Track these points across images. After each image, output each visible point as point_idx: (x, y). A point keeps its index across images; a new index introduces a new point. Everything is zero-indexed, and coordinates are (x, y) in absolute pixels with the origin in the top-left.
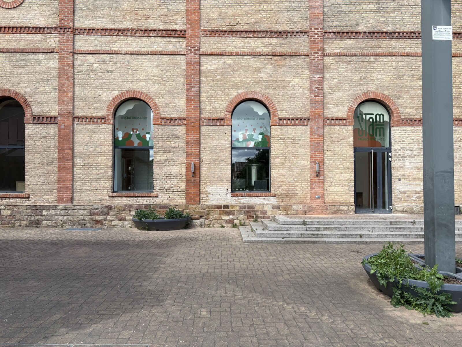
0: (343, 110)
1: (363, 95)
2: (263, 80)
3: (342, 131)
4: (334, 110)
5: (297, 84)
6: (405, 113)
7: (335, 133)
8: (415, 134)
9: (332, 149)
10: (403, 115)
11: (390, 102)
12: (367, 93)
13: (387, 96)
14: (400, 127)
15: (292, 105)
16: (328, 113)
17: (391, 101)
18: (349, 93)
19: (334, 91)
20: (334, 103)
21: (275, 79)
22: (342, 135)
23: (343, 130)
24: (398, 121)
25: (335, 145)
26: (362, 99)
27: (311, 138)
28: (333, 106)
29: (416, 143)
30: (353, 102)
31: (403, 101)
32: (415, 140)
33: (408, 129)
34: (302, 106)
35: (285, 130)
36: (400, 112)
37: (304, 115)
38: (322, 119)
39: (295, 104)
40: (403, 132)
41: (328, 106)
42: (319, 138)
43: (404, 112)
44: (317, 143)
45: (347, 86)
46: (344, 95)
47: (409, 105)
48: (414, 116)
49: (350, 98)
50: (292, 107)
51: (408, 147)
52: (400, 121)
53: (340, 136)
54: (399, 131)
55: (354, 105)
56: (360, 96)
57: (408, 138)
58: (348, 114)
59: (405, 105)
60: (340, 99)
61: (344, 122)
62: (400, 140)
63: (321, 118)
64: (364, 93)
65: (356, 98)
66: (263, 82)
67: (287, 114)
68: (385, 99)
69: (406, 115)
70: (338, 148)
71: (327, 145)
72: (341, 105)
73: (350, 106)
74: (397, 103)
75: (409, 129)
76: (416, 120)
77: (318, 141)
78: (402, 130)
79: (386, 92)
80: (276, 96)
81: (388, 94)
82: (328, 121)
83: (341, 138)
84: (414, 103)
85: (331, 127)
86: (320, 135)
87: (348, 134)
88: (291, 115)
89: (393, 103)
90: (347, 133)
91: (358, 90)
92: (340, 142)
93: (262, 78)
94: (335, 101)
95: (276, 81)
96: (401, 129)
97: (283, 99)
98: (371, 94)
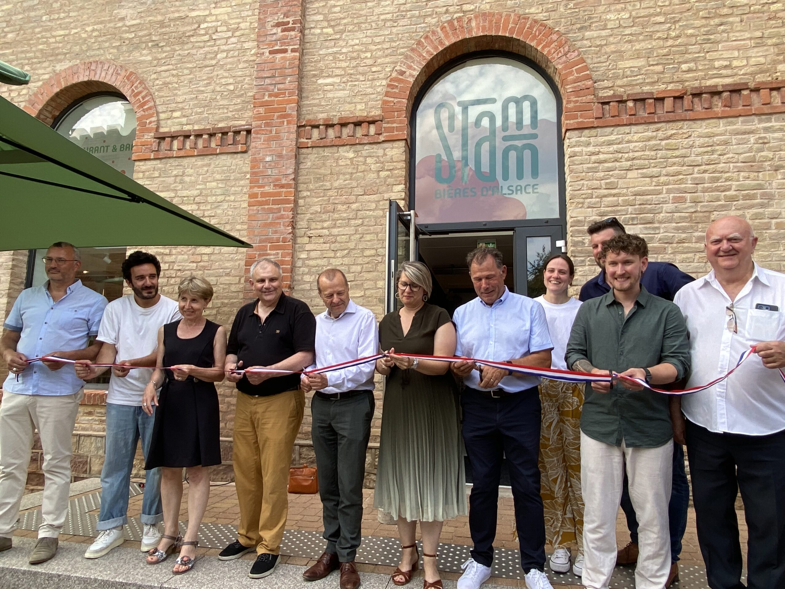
0: (369, 90)
1: (443, 28)
2: (125, 25)
3: (365, 163)
4: (341, 94)
5: (225, 23)
6: (616, 77)
7: (338, 174)
8: (660, 154)
9: (326, 232)
10: (606, 84)
11: (552, 42)
12: (459, 19)
13: (536, 21)
14: (593, 132)
15: (203, 92)
16: (319, 105)
17: (555, 37)
18: (394, 30)
19: (342, 32)
20: (338, 72)
21: (159, 18)
22: (364, 179)
23: (369, 160)
24: (584, 109)
25: (336, 216)
26: (441, 43)
27: (253, 196)
28: (337, 80)
29: (669, 191)
30: (407, 57)
31: (604, 33)
32: (662, 179)
33: (629, 137)
34: (232, 91)
35: (175, 172)
36: (595, 76)
37: (238, 119)
38: (294, 128)
39: (211, 87)
40: (605, 149)
41: (320, 81)
42: (279, 194)
43: (610, 74)
44: (271, 211)
45: (388, 9)
46: (377, 40)
47: (627, 46)
48: (652, 83)
49: (398, 48)
50: (201, 97)
51: (630, 209)
52: (596, 107)
53: (354, 184)
54: (591, 149)
55: (410, 67)
56: (434, 33)
57: (631, 174)
58: (385, 102)
59: (612, 48)
60: (363, 55)
61: (372, 129)
62: (596, 183)
63: (289, 123)
64: (450, 22)
65: (419, 43)
66: (126, 32)
67: (184, 120)
68: (528, 33)
69: (619, 82)
70: (348, 225)
71: (308, 216)
72: (363, 74)
73: (394, 75)
74: (579, 44)
75: (636, 137)
76: (661, 100)
77: (275, 202)
78: (602, 144)
79: (533, 10)
80: (159, 69)
81: (541, 16)
82: (315, 133)
83: (360, 191)
84: (650, 37)
85: (327, 152)
86: (284, 182)
87: (383, 174)
88: (198, 122)
89: (561, 46)
90: (383, 169)
91: (426, 16)
92: (354, 206)
93: (123, 19)
94: (344, 64)
95: (162, 24)
96: (601, 139)
97: (177, 76)
98: (473, 24)
